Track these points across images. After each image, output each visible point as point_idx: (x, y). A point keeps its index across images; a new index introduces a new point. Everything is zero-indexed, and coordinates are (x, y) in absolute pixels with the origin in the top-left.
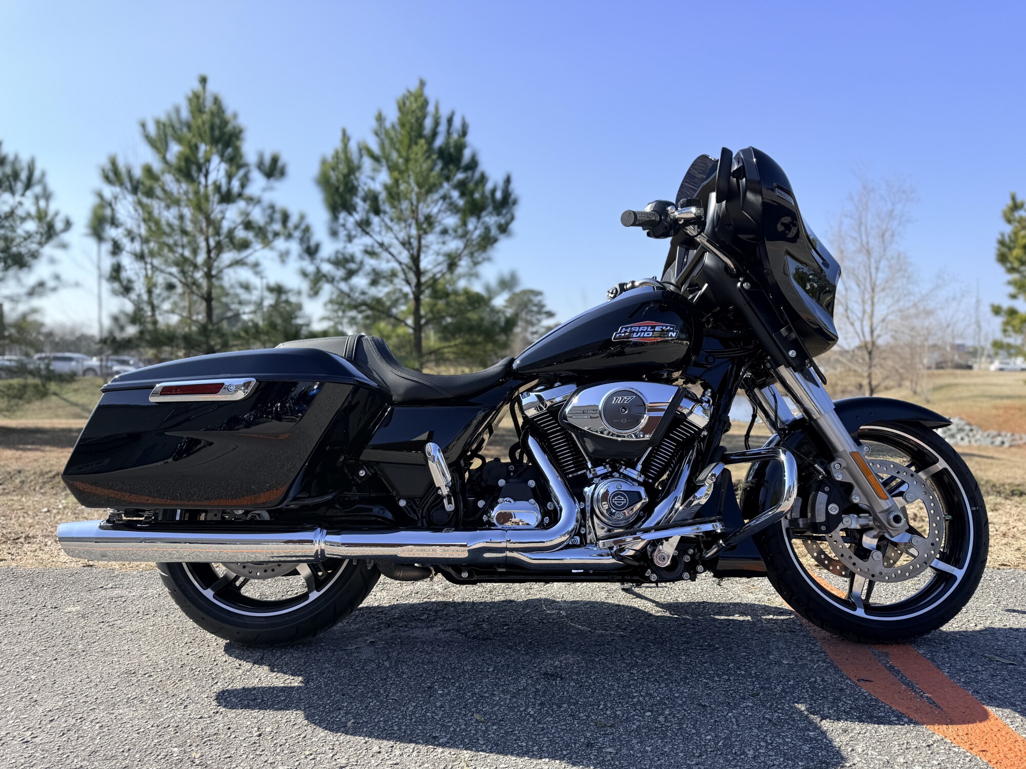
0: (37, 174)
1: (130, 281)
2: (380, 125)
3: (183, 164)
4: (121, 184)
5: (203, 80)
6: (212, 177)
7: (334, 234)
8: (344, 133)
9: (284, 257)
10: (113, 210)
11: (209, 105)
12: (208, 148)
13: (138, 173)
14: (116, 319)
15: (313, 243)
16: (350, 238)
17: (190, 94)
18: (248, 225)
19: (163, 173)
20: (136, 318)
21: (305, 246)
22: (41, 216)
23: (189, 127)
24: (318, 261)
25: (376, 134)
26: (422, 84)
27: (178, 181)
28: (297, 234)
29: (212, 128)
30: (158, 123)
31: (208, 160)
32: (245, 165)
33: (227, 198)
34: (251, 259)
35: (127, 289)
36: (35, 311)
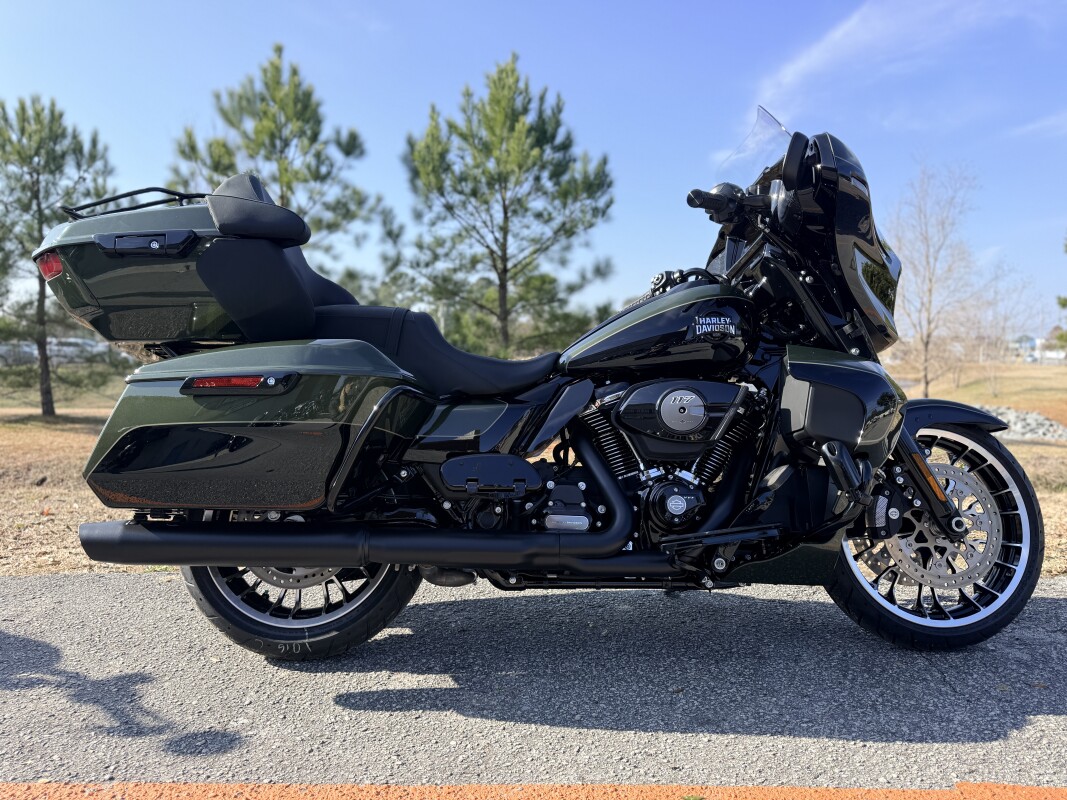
2: (468, 101)
4: (199, 160)
5: (279, 50)
7: (418, 216)
8: (433, 109)
11: (286, 76)
15: (395, 227)
16: (433, 224)
19: (238, 147)
21: (387, 229)
22: (99, 194)
24: (399, 245)
25: (464, 111)
26: (515, 58)
28: (376, 217)
30: (231, 95)
31: (290, 141)
34: (326, 242)
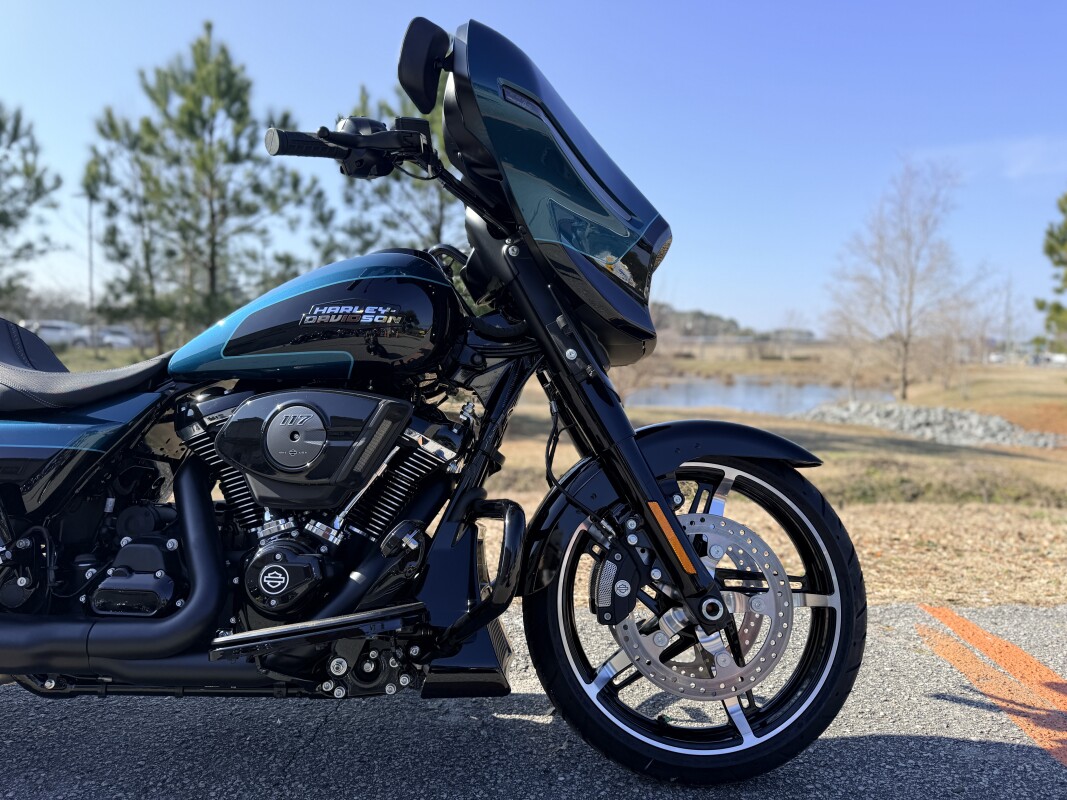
0: (24, 125)
1: (126, 246)
3: (186, 119)
4: (118, 139)
5: (209, 27)
6: (218, 134)
7: (349, 200)
8: (363, 90)
9: (293, 224)
10: (108, 167)
11: (215, 55)
12: (214, 102)
13: (136, 126)
14: (111, 287)
15: (326, 209)
16: (366, 206)
17: (195, 42)
18: (257, 188)
19: (164, 127)
20: (132, 286)
21: (318, 213)
22: (29, 171)
23: (193, 78)
24: (331, 230)
27: (179, 137)
28: (309, 200)
29: (219, 81)
30: (158, 73)
31: (213, 115)
32: (255, 123)
33: (235, 158)
34: (259, 226)
35: (123, 255)
36: (22, 275)
